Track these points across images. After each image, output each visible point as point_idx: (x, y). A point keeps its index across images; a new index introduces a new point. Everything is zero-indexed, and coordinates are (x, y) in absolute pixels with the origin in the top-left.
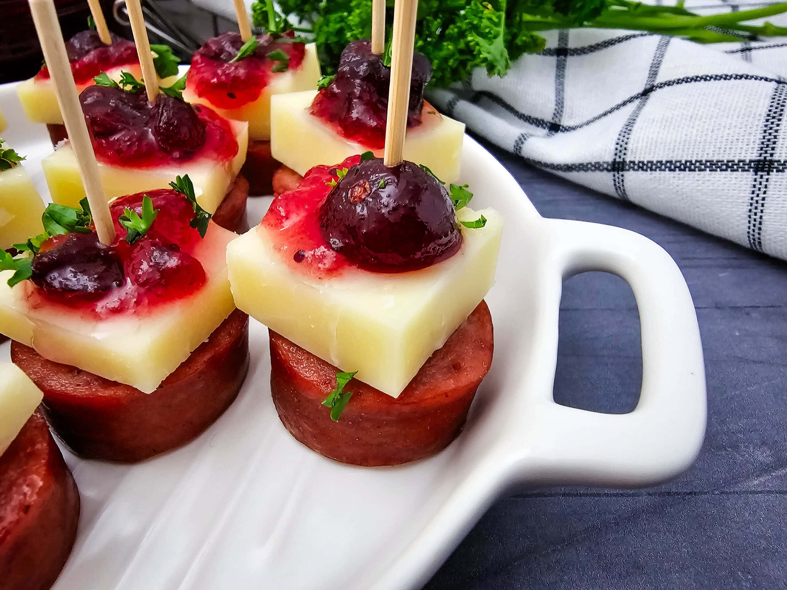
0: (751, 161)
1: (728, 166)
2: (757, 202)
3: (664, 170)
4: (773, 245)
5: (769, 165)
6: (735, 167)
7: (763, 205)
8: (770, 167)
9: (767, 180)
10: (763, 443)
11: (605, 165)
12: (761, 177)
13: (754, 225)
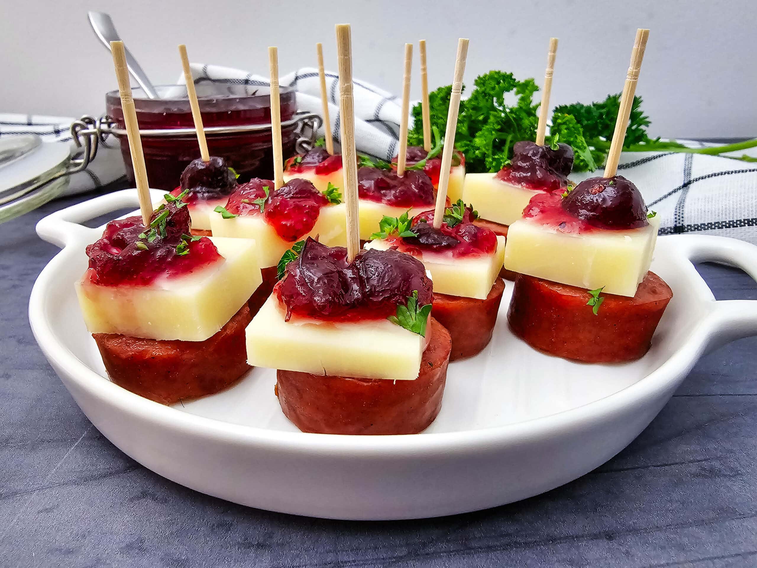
3: (714, 229)
11: (669, 230)
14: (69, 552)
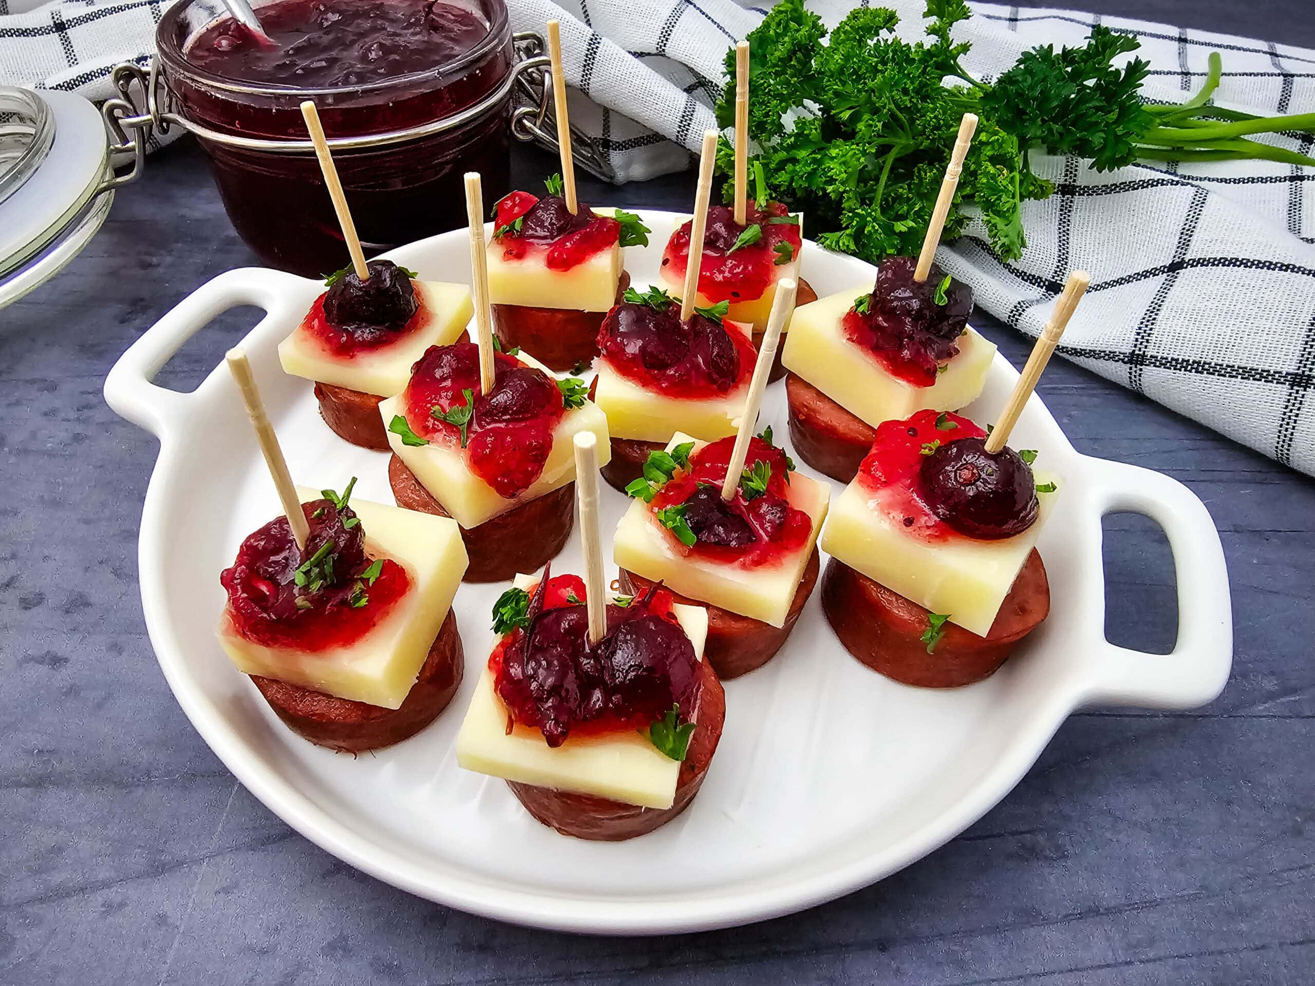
0: (1288, 374)
1: (1262, 376)
2: (1290, 418)
3: (1190, 371)
4: (1302, 463)
5: (1307, 380)
6: (1270, 378)
7: (1295, 421)
8: (1307, 383)
9: (1303, 396)
10: (1272, 673)
11: (1121, 356)
12: (1297, 392)
13: (1284, 441)
14: (264, 952)
